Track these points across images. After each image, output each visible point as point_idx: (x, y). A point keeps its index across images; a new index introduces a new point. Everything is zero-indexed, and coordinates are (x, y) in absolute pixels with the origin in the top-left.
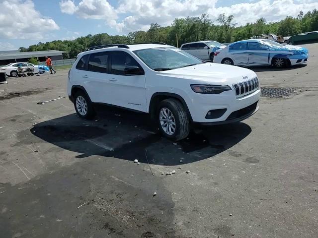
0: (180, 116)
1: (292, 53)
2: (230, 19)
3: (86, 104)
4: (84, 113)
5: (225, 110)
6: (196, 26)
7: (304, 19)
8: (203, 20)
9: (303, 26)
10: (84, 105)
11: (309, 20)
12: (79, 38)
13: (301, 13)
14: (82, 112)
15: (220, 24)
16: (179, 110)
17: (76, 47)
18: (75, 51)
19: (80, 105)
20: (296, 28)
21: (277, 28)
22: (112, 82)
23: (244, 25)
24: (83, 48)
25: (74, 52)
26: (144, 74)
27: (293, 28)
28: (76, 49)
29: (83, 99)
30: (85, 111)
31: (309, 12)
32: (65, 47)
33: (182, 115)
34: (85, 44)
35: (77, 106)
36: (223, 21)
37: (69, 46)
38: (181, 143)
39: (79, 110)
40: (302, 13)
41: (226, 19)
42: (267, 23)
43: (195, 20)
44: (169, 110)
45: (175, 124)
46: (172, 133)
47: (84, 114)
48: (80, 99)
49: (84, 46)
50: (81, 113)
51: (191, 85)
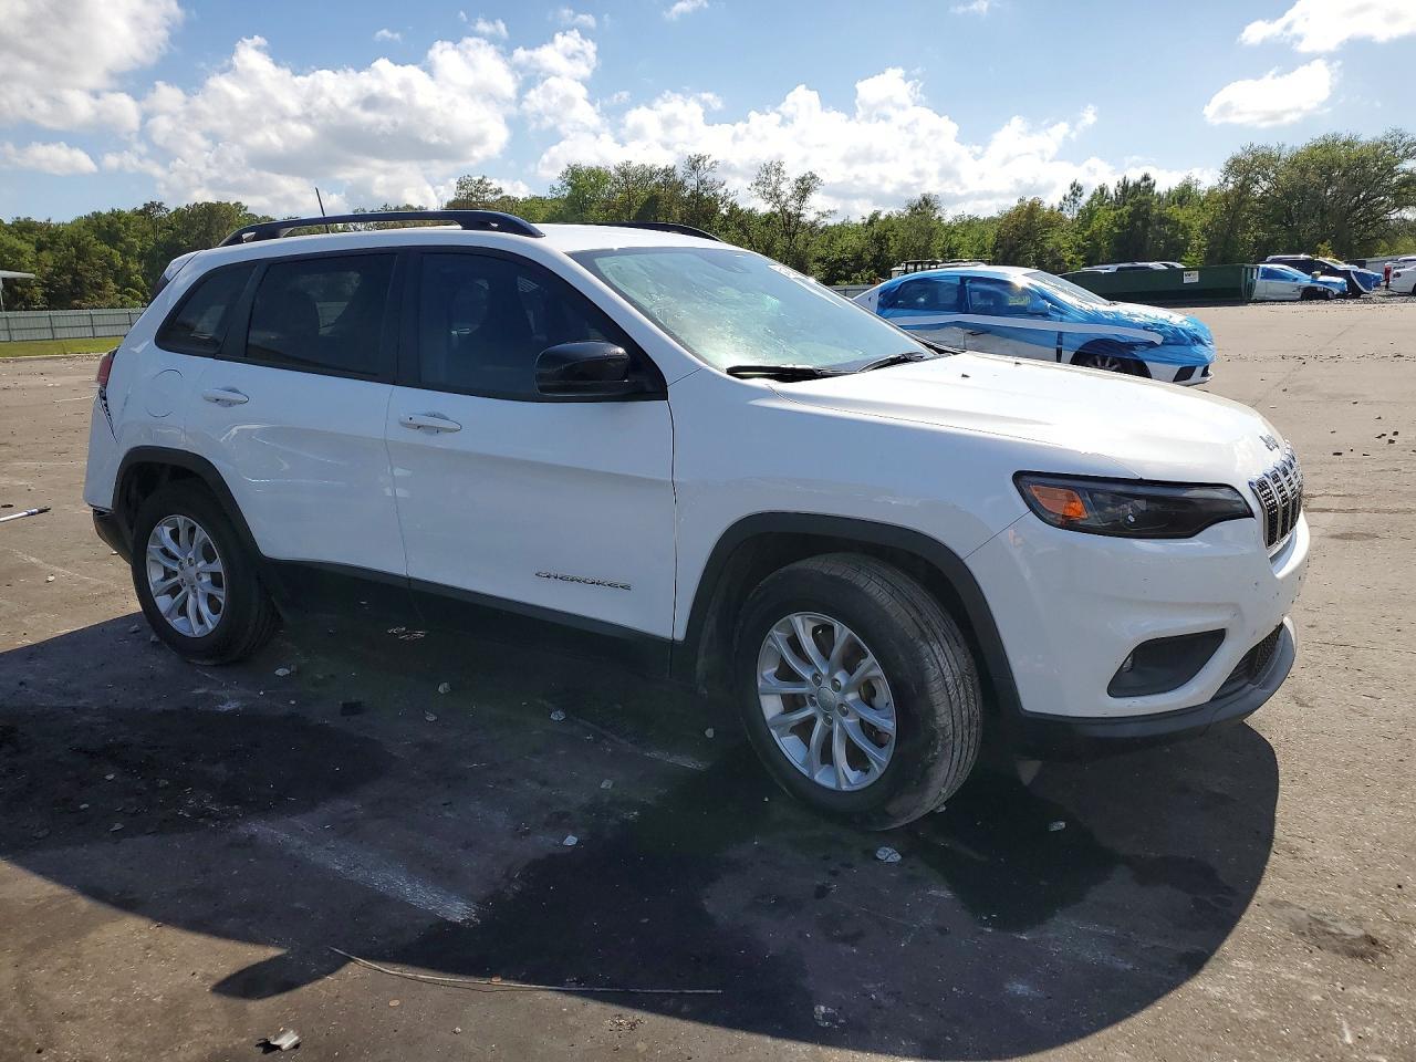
0: (933, 673)
1: (1158, 339)
2: (804, 188)
3: (218, 566)
4: (198, 619)
5: (1215, 638)
6: (663, 205)
7: (1088, 215)
8: (692, 183)
9: (1085, 240)
10: (199, 573)
11: (1104, 220)
12: (97, 215)
13: (1076, 190)
14: (183, 611)
15: (764, 208)
16: (923, 636)
17: (82, 253)
18: (75, 273)
19: (168, 574)
20: (1058, 245)
21: (990, 239)
22: (419, 438)
23: (857, 220)
24: (119, 262)
25: (68, 278)
26: (665, 397)
27: (1049, 246)
28: (81, 266)
29: (201, 534)
30: (205, 609)
31: (1102, 190)
32: (20, 253)
33: (944, 665)
34: (132, 245)
35: (155, 575)
36: (775, 196)
37: (40, 248)
38: (914, 840)
39: (163, 603)
40: (1079, 189)
41: (787, 189)
42: (949, 215)
43: (659, 179)
44: (842, 632)
45: (889, 726)
46: (853, 775)
47: (197, 631)
48: (175, 535)
49: (124, 253)
50: (177, 623)
51: (1019, 477)
